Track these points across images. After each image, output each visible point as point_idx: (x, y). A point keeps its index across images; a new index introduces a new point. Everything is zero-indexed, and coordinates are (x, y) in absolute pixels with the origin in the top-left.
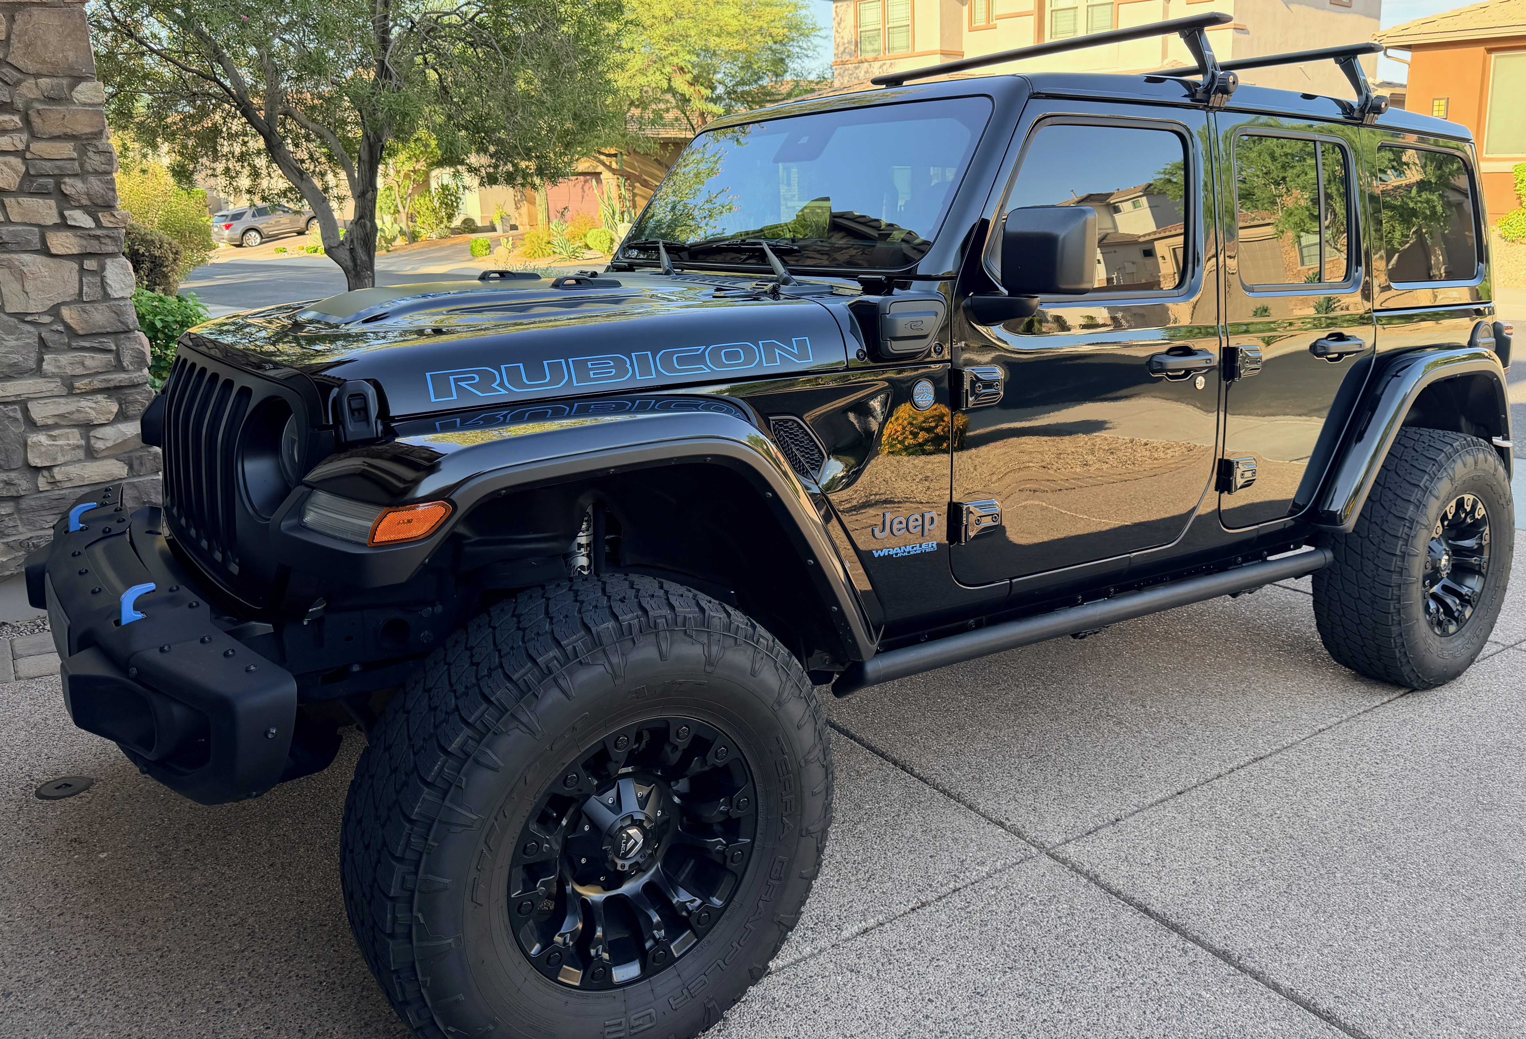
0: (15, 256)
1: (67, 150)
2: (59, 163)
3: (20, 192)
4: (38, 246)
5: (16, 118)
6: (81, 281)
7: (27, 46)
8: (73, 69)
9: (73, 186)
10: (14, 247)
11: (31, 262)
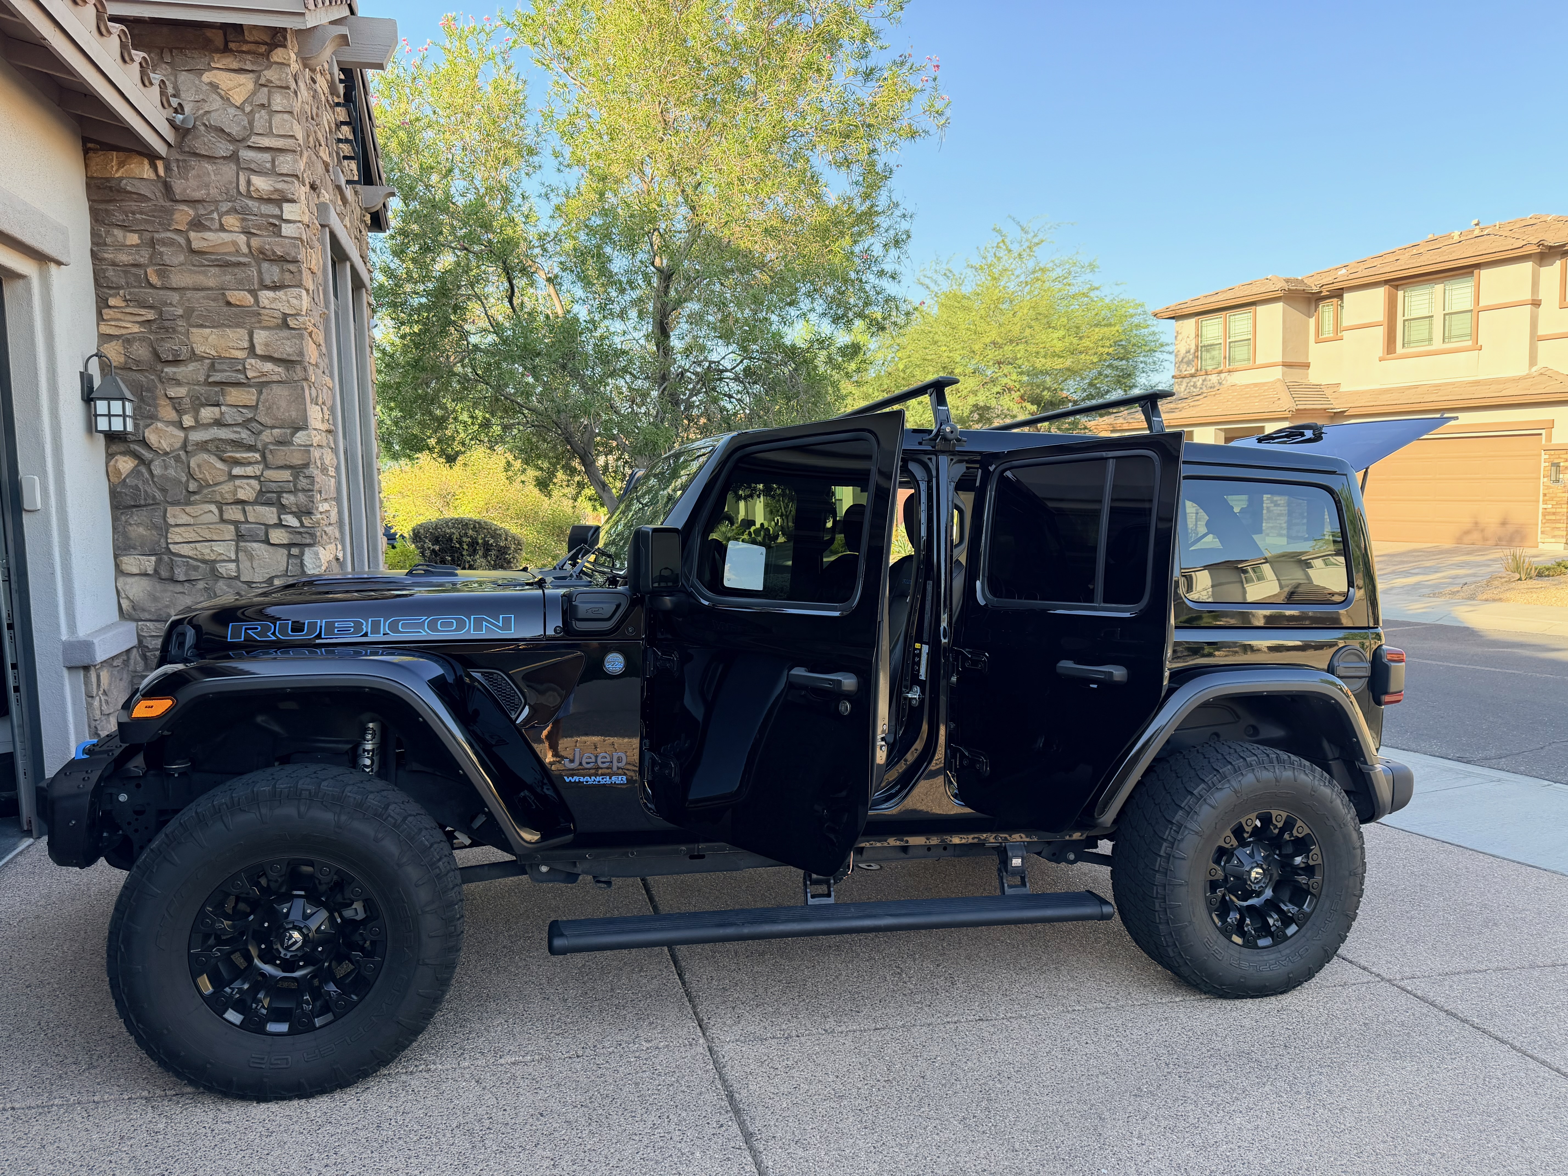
0: (248, 544)
1: (286, 475)
2: (281, 484)
3: (256, 502)
4: (263, 538)
5: (257, 456)
6: (288, 562)
7: (268, 409)
8: (294, 423)
9: (288, 499)
10: (249, 538)
11: (257, 547)
